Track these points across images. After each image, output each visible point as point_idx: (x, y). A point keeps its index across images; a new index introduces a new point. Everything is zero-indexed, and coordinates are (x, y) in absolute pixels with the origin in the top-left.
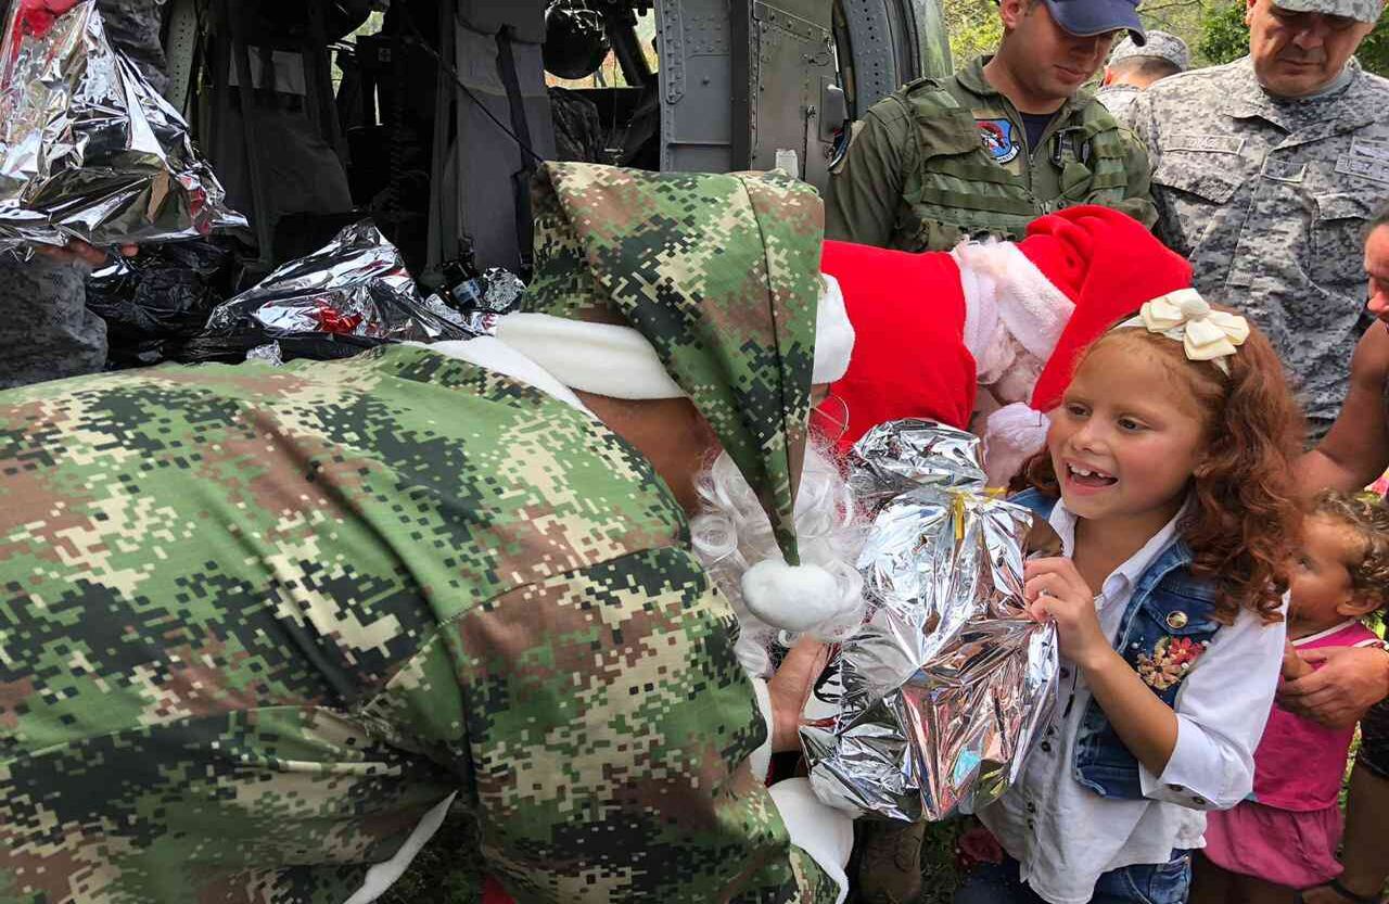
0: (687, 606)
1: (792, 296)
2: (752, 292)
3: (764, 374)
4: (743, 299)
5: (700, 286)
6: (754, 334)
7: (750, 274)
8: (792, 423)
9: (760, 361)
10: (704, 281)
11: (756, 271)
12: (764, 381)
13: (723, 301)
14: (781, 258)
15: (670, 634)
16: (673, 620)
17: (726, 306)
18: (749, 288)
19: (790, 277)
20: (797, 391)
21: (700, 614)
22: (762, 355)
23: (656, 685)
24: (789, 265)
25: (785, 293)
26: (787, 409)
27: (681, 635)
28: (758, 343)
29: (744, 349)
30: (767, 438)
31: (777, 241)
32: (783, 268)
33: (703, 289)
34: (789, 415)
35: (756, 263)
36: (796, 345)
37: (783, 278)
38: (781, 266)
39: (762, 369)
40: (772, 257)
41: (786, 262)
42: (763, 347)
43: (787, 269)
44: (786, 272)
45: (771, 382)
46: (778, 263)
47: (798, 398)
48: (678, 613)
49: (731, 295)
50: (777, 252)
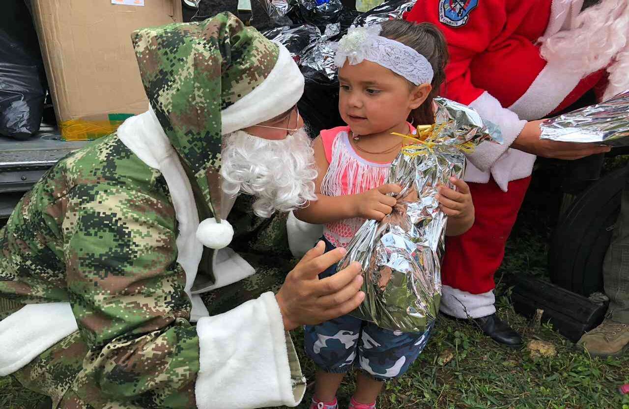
0: (81, 205)
1: (206, 110)
2: (189, 109)
3: (196, 145)
4: (186, 112)
5: (170, 107)
6: (192, 127)
7: (188, 101)
8: (208, 166)
9: (194, 140)
10: (171, 105)
11: (190, 100)
12: (196, 149)
13: (178, 113)
14: (200, 93)
15: (74, 213)
16: (76, 208)
17: (180, 115)
18: (188, 107)
19: (205, 102)
20: (209, 153)
21: (84, 208)
22: (195, 137)
23: (70, 229)
24: (204, 96)
25: (202, 109)
26: (206, 160)
27: (77, 213)
28: (193, 131)
29: (186, 134)
30: (196, 172)
31: (199, 85)
32: (201, 98)
33: (171, 108)
34: (206, 163)
35: (190, 96)
36: (208, 133)
37: (201, 102)
38: (200, 97)
39: (194, 143)
40: (197, 93)
41: (202, 95)
42: (195, 133)
43: (203, 98)
44: (203, 100)
45: (199, 149)
46: (199, 96)
47: (211, 156)
48: (77, 207)
49: (181, 110)
50: (199, 90)
